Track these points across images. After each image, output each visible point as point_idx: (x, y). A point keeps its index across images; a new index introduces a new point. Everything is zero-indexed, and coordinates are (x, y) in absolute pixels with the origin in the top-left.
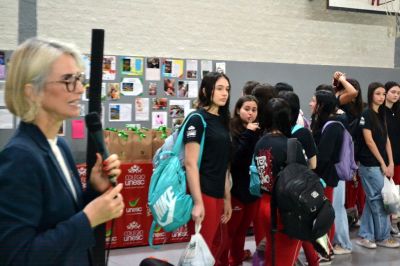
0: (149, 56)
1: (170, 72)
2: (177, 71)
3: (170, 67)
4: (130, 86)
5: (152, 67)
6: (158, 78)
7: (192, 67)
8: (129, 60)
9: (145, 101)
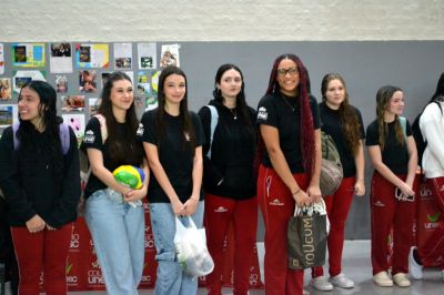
0: (55, 41)
1: (88, 60)
2: (99, 60)
3: (88, 54)
5: (60, 55)
6: (69, 69)
7: (124, 52)
8: (24, 48)
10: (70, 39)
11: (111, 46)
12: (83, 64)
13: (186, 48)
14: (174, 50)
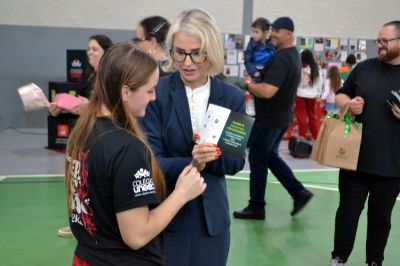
0: (317, 36)
1: (329, 46)
2: (334, 45)
3: (330, 43)
5: (319, 43)
6: (322, 50)
7: (344, 43)
8: (304, 39)
10: (323, 36)
11: (339, 40)
12: (327, 48)
13: (368, 42)
14: (364, 43)
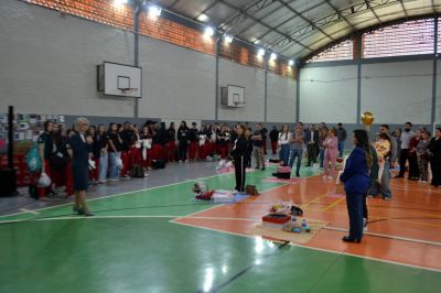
0: (32, 113)
4: (23, 126)
6: (35, 122)
9: (30, 132)
11: (47, 116)
12: (38, 121)
13: (66, 117)
